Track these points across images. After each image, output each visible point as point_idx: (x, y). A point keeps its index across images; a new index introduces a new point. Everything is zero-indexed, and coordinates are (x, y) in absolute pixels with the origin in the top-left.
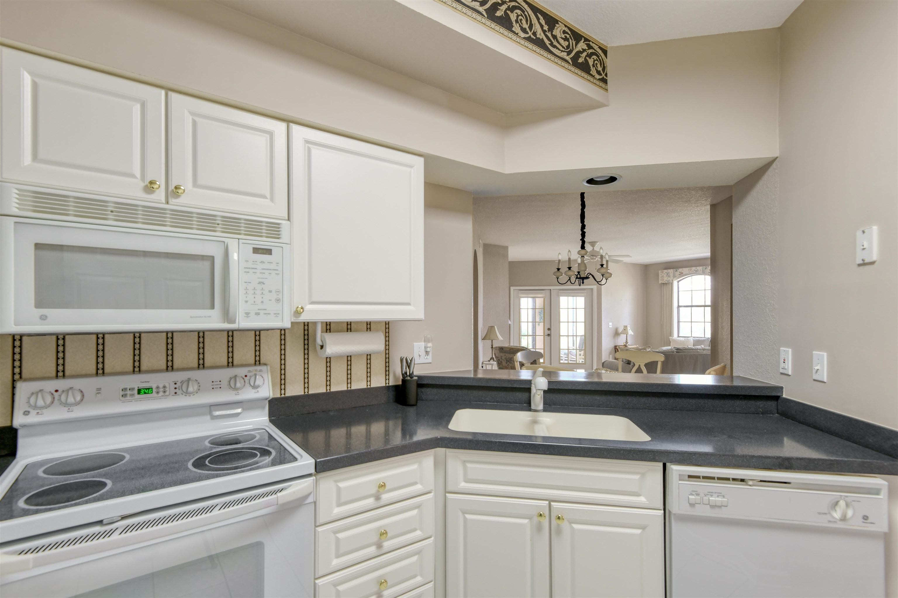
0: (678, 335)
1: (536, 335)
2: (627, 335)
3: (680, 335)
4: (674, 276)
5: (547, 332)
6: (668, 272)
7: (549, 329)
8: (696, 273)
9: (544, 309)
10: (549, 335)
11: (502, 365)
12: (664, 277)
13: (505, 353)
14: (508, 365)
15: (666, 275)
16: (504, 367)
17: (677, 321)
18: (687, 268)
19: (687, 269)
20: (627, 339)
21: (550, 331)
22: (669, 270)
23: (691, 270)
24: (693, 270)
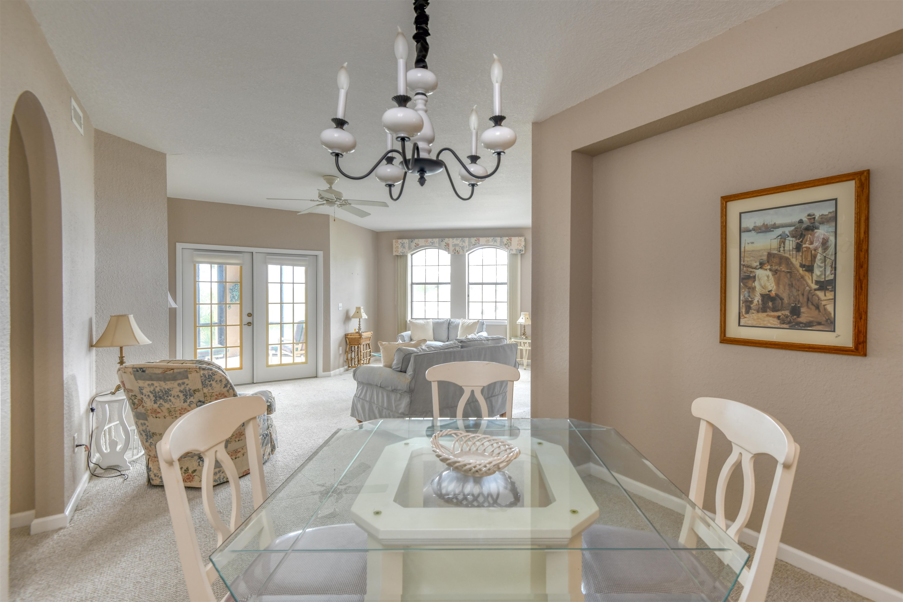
0: (412, 317)
1: (226, 326)
2: (360, 319)
3: (414, 317)
4: (410, 248)
5: (247, 319)
6: (403, 242)
7: (250, 315)
8: (432, 246)
9: (241, 282)
10: (249, 324)
11: (143, 407)
12: (398, 246)
13: (151, 379)
14: (159, 407)
15: (401, 246)
16: (149, 412)
17: (411, 301)
18: (424, 238)
19: (424, 240)
20: (360, 324)
21: (251, 317)
22: (404, 240)
23: (427, 241)
24: (429, 242)
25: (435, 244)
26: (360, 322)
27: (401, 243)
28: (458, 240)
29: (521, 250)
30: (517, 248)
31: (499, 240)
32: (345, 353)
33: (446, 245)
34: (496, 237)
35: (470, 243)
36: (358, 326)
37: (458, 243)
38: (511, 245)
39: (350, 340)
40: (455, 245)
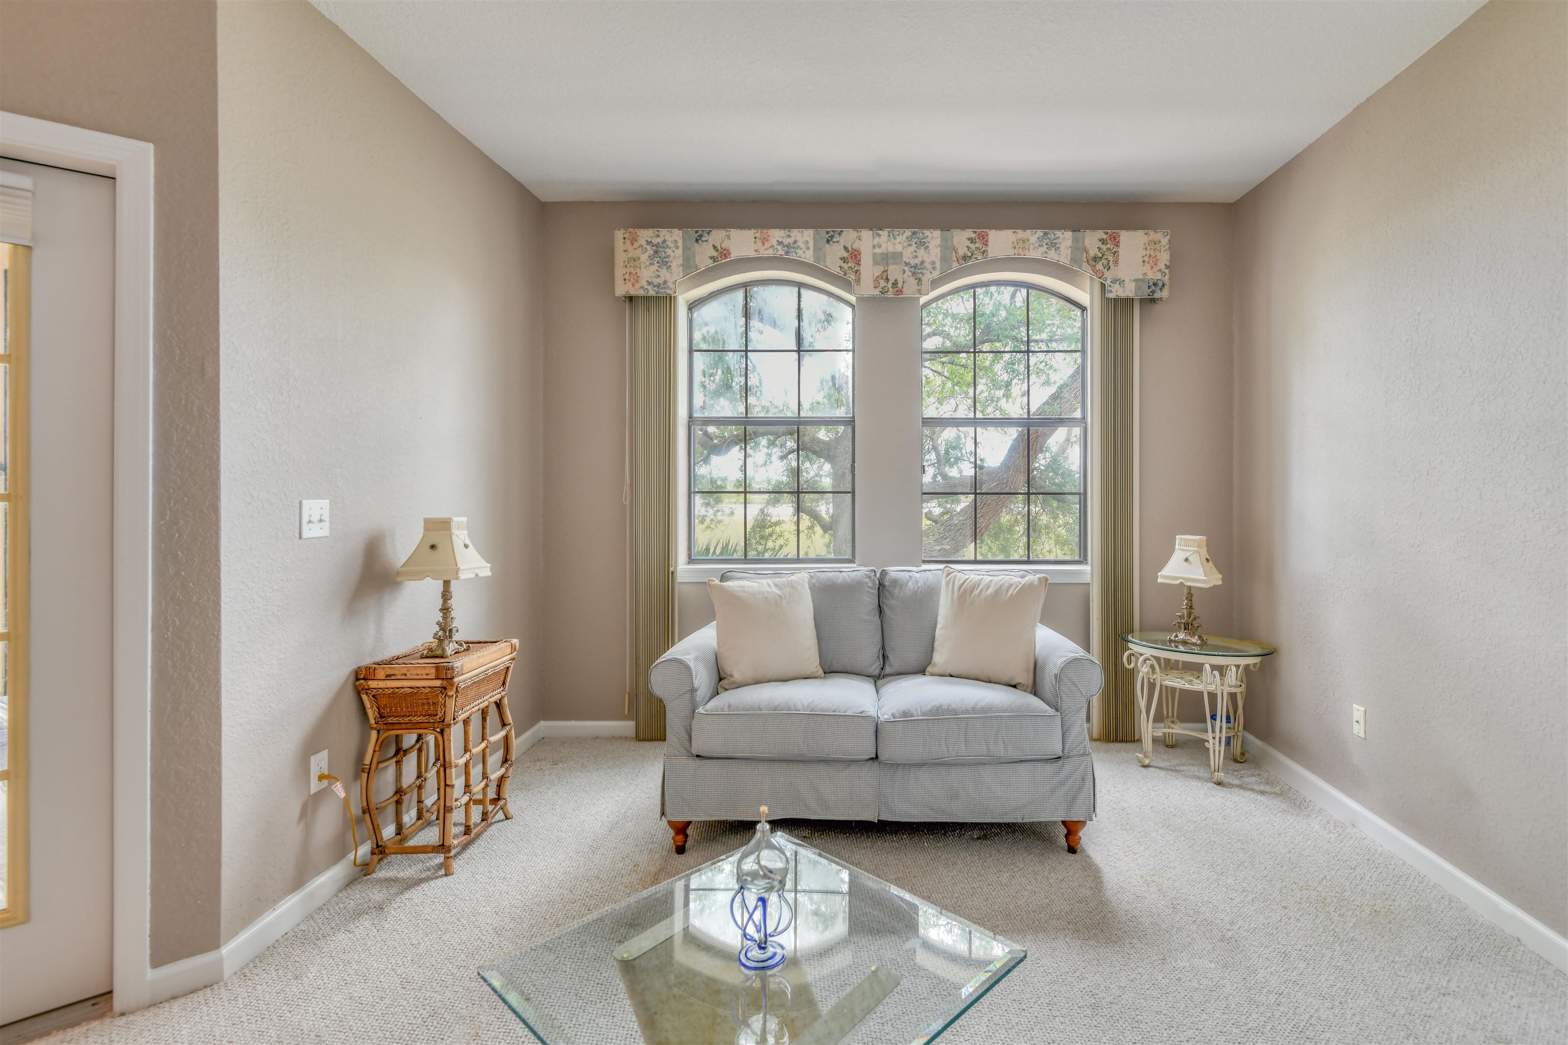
2: (445, 579)
4: (688, 270)
6: (660, 242)
12: (637, 258)
15: (650, 257)
20: (446, 606)
22: (664, 232)
23: (764, 240)
24: (774, 243)
25: (800, 252)
26: (446, 595)
27: (648, 243)
28: (899, 239)
29: (1155, 284)
30: (1141, 277)
31: (1069, 243)
32: (357, 776)
33: (846, 255)
34: (1059, 228)
35: (947, 249)
36: (439, 617)
37: (899, 248)
38: (1116, 262)
39: (383, 702)
40: (885, 259)
